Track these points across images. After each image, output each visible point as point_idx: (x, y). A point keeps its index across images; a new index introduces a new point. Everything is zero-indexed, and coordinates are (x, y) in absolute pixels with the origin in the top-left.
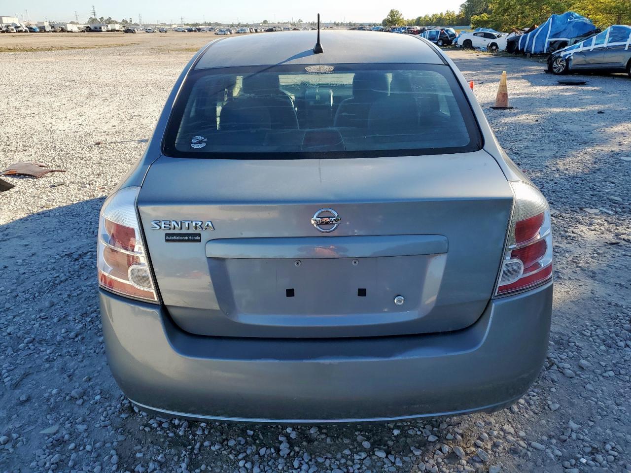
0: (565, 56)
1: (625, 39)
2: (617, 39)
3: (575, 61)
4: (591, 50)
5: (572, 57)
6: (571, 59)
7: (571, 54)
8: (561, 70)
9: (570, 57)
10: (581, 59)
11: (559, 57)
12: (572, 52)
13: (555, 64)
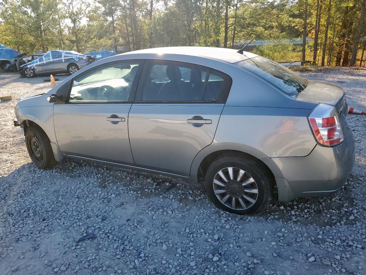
0: (31, 67)
1: (61, 57)
2: (56, 57)
3: (38, 70)
4: (45, 63)
5: (35, 68)
6: (35, 69)
7: (34, 66)
8: (31, 75)
9: (34, 68)
10: (40, 68)
11: (27, 68)
12: (34, 65)
13: (26, 72)
